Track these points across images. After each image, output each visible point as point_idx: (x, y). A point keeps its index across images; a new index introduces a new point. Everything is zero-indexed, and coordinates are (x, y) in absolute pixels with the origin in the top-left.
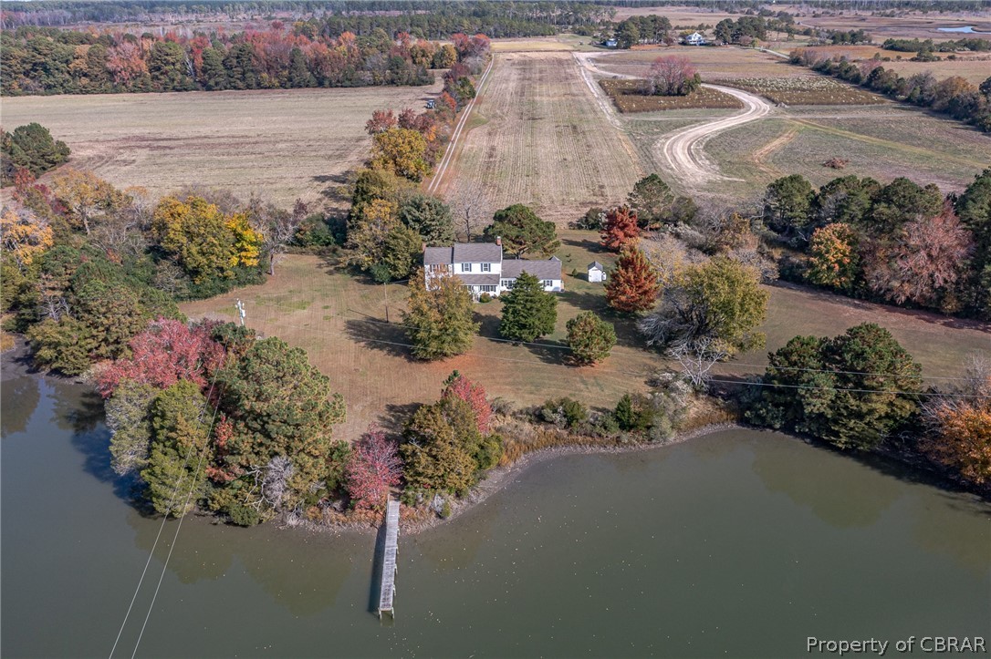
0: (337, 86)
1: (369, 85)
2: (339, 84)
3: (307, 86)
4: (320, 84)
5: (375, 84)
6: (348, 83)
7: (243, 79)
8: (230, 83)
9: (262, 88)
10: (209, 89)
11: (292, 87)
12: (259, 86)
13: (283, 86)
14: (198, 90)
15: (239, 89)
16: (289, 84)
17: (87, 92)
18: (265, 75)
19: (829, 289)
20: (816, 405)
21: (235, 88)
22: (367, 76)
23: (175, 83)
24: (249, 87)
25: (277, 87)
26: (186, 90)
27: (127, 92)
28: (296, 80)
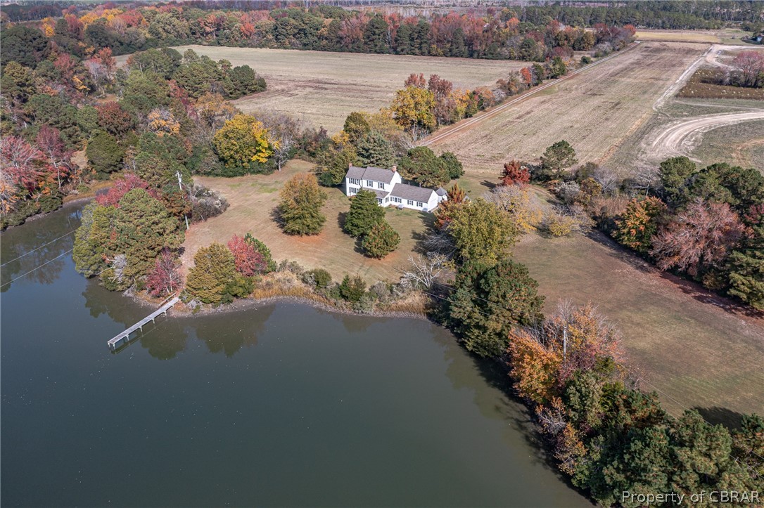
0: (482, 58)
1: (506, 59)
2: (484, 57)
3: (462, 56)
4: (471, 56)
5: (510, 58)
6: (490, 56)
7: (420, 48)
8: (411, 50)
9: (431, 55)
10: (397, 53)
11: (451, 56)
13: (445, 55)
14: (390, 53)
15: (416, 55)
16: (450, 54)
17: (325, 50)
18: (434, 46)
21: (414, 54)
22: (505, 51)
23: (377, 48)
24: (422, 54)
25: (441, 56)
26: (383, 53)
27: (348, 52)
28: (455, 51)
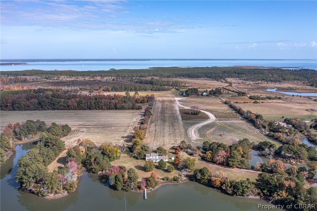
1: (127, 109)
3: (113, 109)
4: (116, 109)
5: (129, 109)
7: (99, 107)
8: (95, 108)
10: (91, 109)
11: (110, 109)
12: (102, 109)
13: (107, 109)
14: (88, 110)
16: (109, 109)
17: (63, 110)
18: (104, 107)
19: (209, 161)
20: (198, 178)
21: (97, 109)
23: (83, 108)
24: (100, 109)
26: (85, 110)
27: (72, 110)
28: (111, 108)
